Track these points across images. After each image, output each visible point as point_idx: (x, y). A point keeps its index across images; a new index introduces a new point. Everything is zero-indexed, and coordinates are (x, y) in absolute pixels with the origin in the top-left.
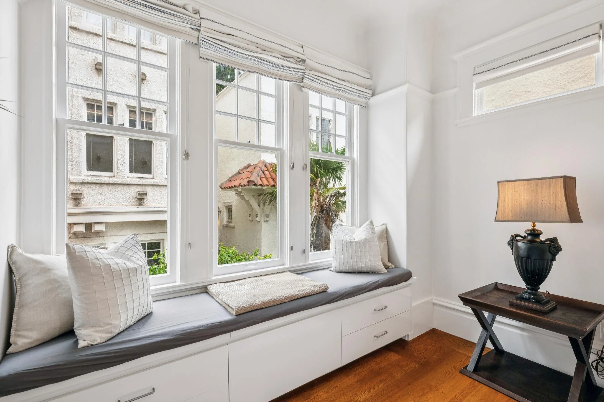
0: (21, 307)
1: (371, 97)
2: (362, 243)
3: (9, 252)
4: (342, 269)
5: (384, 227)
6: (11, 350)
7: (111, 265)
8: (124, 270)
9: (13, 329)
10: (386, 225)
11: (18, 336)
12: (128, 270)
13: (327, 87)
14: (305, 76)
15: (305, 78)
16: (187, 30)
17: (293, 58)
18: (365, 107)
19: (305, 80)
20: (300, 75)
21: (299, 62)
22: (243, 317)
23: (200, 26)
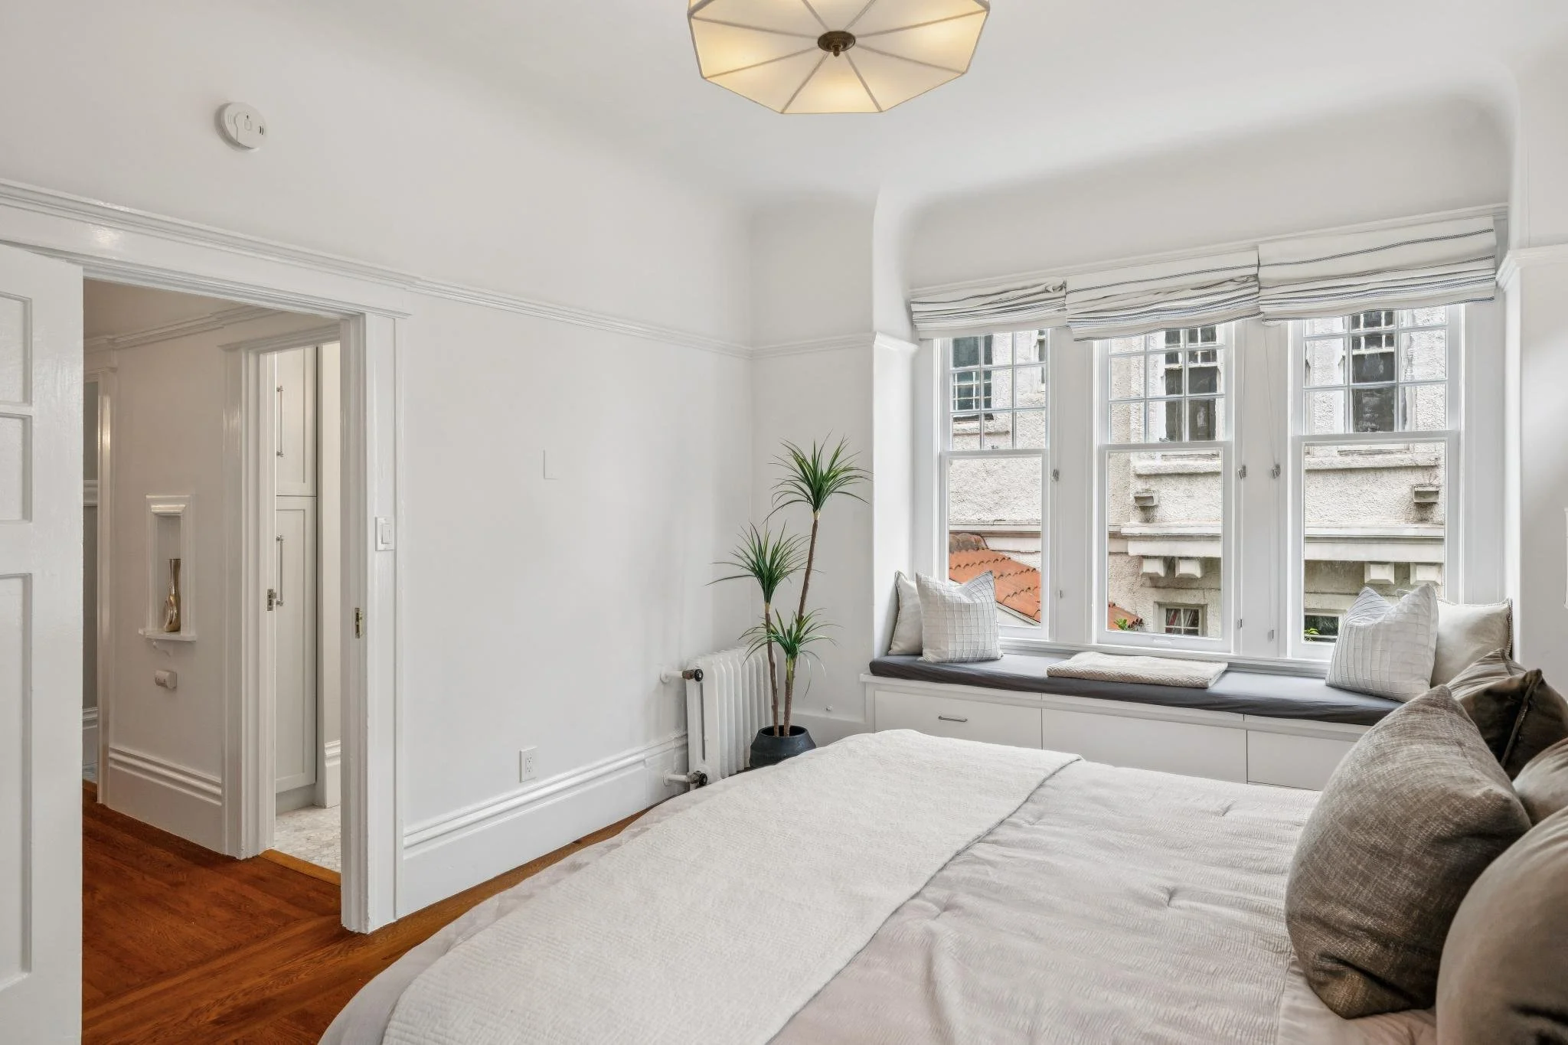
5: (1504, 607)
6: (888, 652)
8: (958, 604)
9: (893, 638)
10: (1510, 602)
11: (896, 644)
12: (961, 605)
14: (1260, 302)
15: (1261, 307)
16: (1053, 314)
17: (1232, 280)
18: (1492, 299)
19: (1262, 309)
20: (1251, 304)
21: (1244, 282)
22: (1055, 680)
23: (1065, 305)
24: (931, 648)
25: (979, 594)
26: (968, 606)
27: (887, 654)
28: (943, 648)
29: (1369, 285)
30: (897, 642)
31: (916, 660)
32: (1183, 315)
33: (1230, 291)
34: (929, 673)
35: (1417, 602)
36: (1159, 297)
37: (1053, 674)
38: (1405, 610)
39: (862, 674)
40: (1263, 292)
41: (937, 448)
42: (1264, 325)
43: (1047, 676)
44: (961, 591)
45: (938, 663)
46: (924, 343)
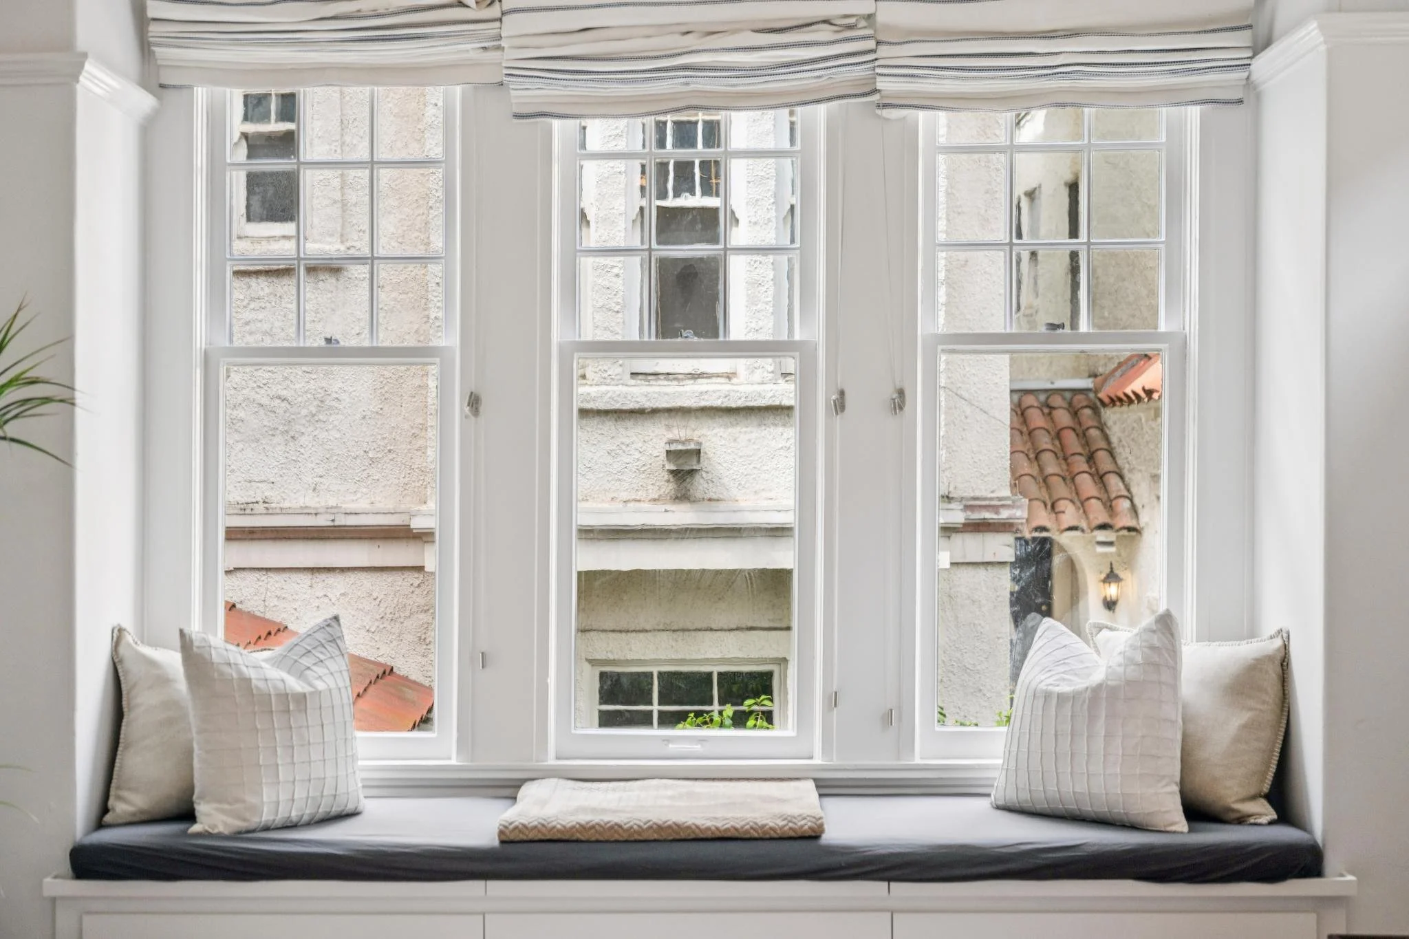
0: (126, 748)
1: (1251, 58)
2: (1084, 701)
3: (115, 639)
4: (1024, 798)
5: (1278, 643)
6: (108, 818)
7: (254, 682)
8: (279, 695)
9: (113, 785)
10: (1285, 635)
11: (119, 798)
12: (284, 697)
13: (992, 82)
14: (878, 70)
15: (879, 79)
16: (472, 55)
17: (826, 22)
18: (1240, 102)
19: (881, 84)
20: (861, 72)
21: (851, 27)
22: (510, 849)
23: (500, 38)
24: (220, 801)
25: (320, 670)
26: (302, 698)
27: (100, 825)
28: (251, 799)
29: (1062, 56)
30: (125, 794)
31: (184, 833)
32: (735, 81)
33: (823, 39)
34: (231, 860)
35: (1156, 643)
36: (691, 41)
37: (512, 837)
38: (1139, 659)
39: (48, 880)
40: (883, 51)
41: (200, 340)
42: (879, 117)
43: (496, 843)
44: (278, 662)
45: (238, 835)
46: (170, 95)
